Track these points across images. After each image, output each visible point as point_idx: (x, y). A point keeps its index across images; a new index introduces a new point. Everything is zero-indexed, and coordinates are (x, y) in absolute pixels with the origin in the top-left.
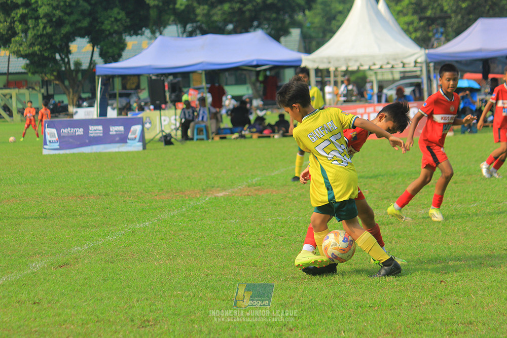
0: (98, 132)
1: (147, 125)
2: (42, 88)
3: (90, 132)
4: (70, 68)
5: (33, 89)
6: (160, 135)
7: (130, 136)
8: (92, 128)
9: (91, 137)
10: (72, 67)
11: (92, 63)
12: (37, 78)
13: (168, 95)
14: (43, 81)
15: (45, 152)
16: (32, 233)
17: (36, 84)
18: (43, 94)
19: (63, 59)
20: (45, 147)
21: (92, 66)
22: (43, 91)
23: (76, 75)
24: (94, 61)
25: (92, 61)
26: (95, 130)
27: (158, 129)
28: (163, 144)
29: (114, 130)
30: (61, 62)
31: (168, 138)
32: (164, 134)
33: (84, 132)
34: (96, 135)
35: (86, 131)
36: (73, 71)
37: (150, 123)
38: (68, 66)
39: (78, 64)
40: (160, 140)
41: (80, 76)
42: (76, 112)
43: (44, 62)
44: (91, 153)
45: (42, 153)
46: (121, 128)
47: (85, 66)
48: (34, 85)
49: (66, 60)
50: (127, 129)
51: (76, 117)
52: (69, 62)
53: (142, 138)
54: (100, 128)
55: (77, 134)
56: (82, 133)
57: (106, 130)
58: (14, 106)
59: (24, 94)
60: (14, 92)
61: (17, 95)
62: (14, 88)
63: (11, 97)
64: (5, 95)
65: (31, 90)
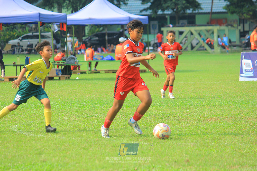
2: (240, 25)
5: (232, 26)
12: (236, 17)
14: (240, 19)
15: (241, 79)
17: (234, 22)
18: (240, 30)
20: (242, 75)
22: (240, 27)
45: (238, 80)
48: (232, 23)
58: (215, 40)
59: (224, 30)
60: (215, 28)
61: (218, 31)
62: (216, 25)
63: (213, 33)
64: (208, 31)
65: (230, 27)
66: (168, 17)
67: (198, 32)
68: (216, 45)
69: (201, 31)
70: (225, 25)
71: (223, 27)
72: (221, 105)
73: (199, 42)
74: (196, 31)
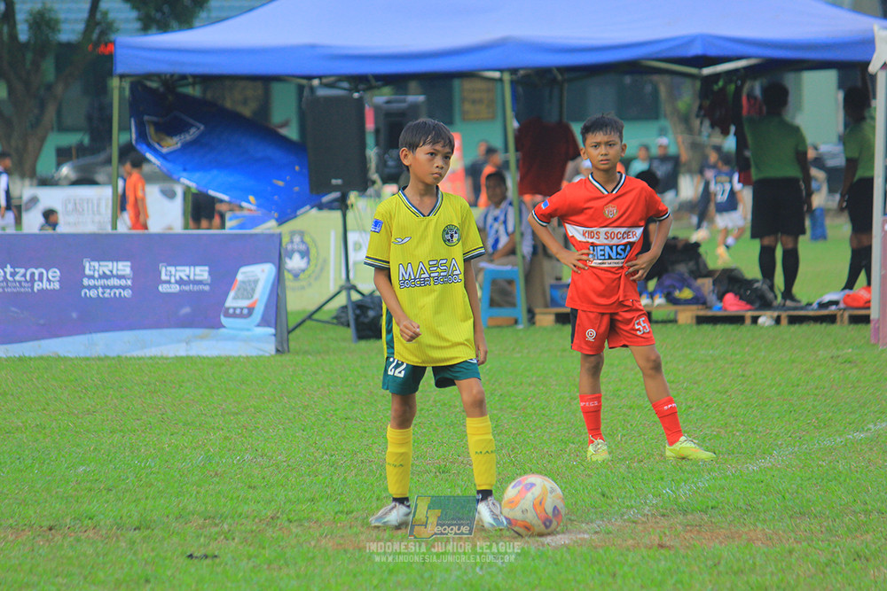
0: (114, 282)
1: (295, 263)
3: (86, 282)
6: (341, 300)
7: (231, 302)
8: (90, 267)
9: (88, 300)
10: (23, 32)
11: (97, 21)
13: (372, 153)
21: (96, 33)
26: (104, 276)
27: (333, 280)
28: (350, 332)
29: (175, 276)
31: (371, 314)
32: (355, 297)
33: (62, 281)
34: (108, 294)
35: (73, 279)
36: (24, 46)
37: (305, 254)
39: (43, 23)
40: (340, 319)
41: (48, 67)
44: (87, 360)
46: (202, 273)
47: (70, 30)
50: (224, 279)
52: (9, 17)
53: (276, 311)
54: (124, 268)
55: (37, 287)
56: (57, 286)
57: (146, 277)
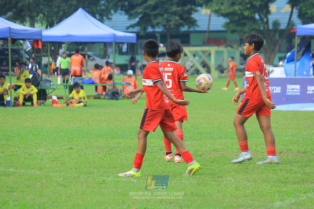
0: (295, 90)
2: (240, 46)
3: (288, 91)
4: (268, 27)
5: (232, 47)
8: (289, 87)
9: (288, 95)
10: (271, 27)
11: (290, 23)
12: (236, 36)
14: (241, 39)
16: (234, 185)
17: (234, 42)
19: (261, 19)
21: (290, 27)
22: (241, 49)
23: (274, 35)
24: (293, 21)
25: (291, 22)
29: (311, 89)
30: (260, 22)
33: (281, 90)
34: (293, 94)
35: (284, 90)
36: (271, 31)
38: (266, 26)
39: (276, 24)
41: (277, 35)
42: (272, 71)
43: (244, 21)
44: (288, 112)
47: (283, 26)
48: (232, 43)
49: (265, 20)
51: (272, 76)
52: (267, 22)
54: (298, 87)
55: (275, 92)
56: (280, 91)
58: (212, 63)
59: (222, 52)
60: (213, 49)
61: (217, 52)
62: (213, 46)
63: (210, 55)
64: (204, 52)
65: (229, 48)
66: (158, 35)
67: (193, 53)
68: (213, 69)
69: (196, 52)
70: (224, 45)
71: (221, 48)
72: (221, 138)
73: (194, 65)
74: (190, 52)
